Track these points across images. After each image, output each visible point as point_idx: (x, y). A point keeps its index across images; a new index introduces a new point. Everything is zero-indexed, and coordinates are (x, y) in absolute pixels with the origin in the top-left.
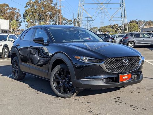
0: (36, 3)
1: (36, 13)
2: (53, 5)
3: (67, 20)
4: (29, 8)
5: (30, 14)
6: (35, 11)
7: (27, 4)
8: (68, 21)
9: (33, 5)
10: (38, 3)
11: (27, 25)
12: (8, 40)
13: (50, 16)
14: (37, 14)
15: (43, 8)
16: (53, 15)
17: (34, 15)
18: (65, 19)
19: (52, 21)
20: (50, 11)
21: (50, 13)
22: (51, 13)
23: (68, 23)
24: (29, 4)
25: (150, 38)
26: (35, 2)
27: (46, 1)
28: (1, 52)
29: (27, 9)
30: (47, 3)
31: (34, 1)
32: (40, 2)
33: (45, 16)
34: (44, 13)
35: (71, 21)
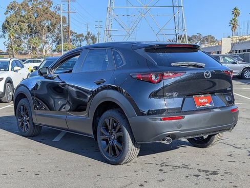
0: (24, 6)
1: (25, 22)
2: (52, 10)
3: (76, 34)
4: (12, 13)
5: (14, 24)
6: (22, 19)
7: (8, 8)
8: (77, 37)
9: (19, 9)
10: (28, 6)
11: (6, 43)
12: (11, 70)
13: (48, 27)
14: (27, 24)
15: (35, 15)
16: (54, 25)
17: (22, 26)
18: (72, 33)
19: (50, 35)
20: (47, 19)
21: (48, 23)
22: (50, 22)
23: (78, 39)
24: (12, 7)
25: (236, 63)
26: (22, 5)
27: (40, 3)
28: (3, 91)
29: (8, 15)
30: (43, 6)
31: (20, 3)
32: (30, 4)
33: (39, 28)
34: (37, 23)
35: (81, 35)
